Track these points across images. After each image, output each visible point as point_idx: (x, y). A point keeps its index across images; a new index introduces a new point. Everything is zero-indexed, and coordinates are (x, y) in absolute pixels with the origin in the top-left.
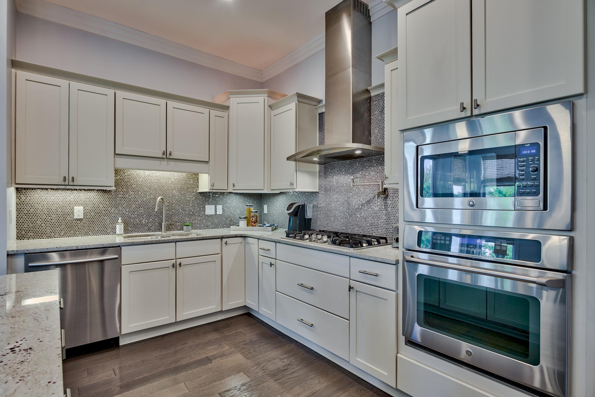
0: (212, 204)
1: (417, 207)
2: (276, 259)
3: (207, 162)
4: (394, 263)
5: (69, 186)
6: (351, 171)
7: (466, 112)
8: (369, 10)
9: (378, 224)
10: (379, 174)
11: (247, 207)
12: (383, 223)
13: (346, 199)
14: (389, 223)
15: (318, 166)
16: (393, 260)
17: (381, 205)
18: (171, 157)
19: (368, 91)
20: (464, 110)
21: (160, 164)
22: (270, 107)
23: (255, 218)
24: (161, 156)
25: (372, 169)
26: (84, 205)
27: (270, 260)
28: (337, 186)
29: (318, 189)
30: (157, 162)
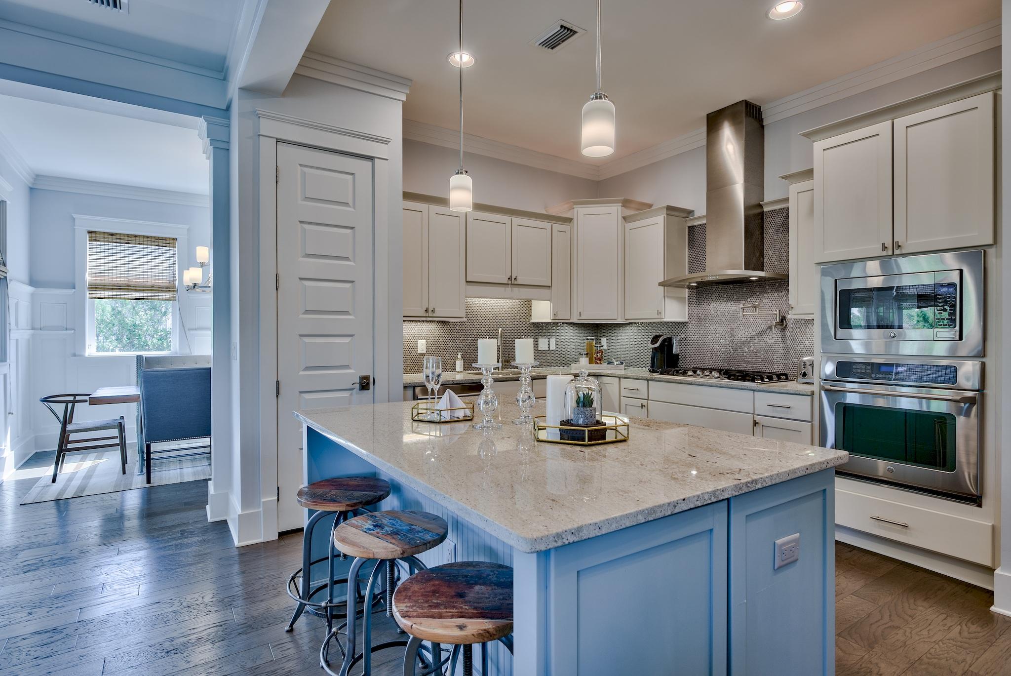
0: (545, 337)
1: (835, 338)
2: (648, 400)
3: (549, 287)
4: (809, 394)
5: (429, 318)
6: (735, 297)
7: (887, 251)
8: (762, 112)
9: (774, 359)
10: (774, 302)
11: (586, 341)
12: (779, 358)
13: (729, 330)
14: (788, 358)
15: (687, 290)
16: (808, 392)
17: (777, 337)
18: (516, 283)
19: (761, 206)
20: (886, 249)
21: (505, 290)
22: (624, 218)
23: (600, 354)
24: (506, 282)
25: (765, 295)
26: (426, 338)
27: (639, 402)
28: (716, 314)
29: (687, 318)
30: (501, 289)
